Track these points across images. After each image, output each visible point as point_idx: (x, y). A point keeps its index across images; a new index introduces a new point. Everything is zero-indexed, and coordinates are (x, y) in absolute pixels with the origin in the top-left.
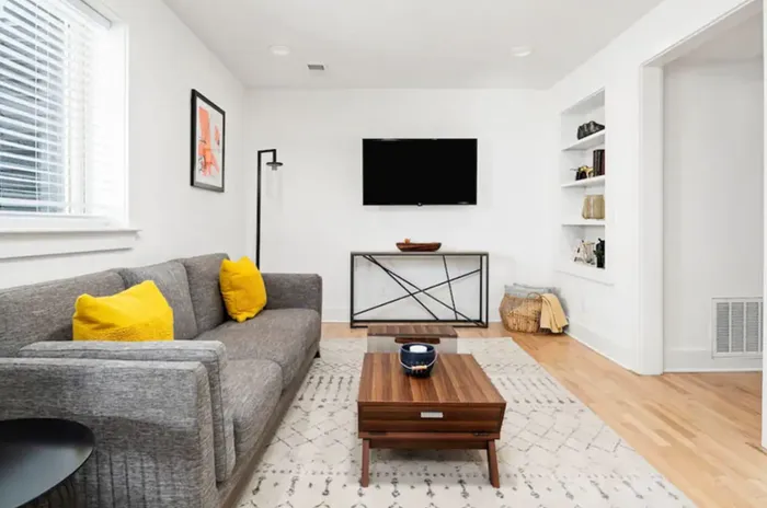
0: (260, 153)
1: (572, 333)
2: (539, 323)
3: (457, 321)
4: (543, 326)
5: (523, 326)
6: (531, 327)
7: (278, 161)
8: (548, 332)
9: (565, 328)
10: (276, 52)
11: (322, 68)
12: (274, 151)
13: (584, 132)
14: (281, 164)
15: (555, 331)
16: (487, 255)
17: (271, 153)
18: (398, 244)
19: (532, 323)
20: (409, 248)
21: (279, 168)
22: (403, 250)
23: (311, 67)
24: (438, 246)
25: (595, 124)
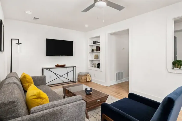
0: (12, 39)
1: (92, 81)
2: (87, 80)
3: (68, 82)
4: (88, 80)
5: (84, 81)
6: (85, 81)
7: (20, 43)
8: (88, 81)
9: (91, 80)
10: (27, 13)
11: (38, 19)
12: (19, 40)
13: (95, 42)
14: (21, 43)
15: (90, 81)
16: (76, 67)
17: (18, 40)
18: (55, 65)
19: (86, 80)
20: (58, 66)
21: (20, 44)
22: (56, 67)
23: (34, 18)
24: (65, 65)
25: (97, 42)
